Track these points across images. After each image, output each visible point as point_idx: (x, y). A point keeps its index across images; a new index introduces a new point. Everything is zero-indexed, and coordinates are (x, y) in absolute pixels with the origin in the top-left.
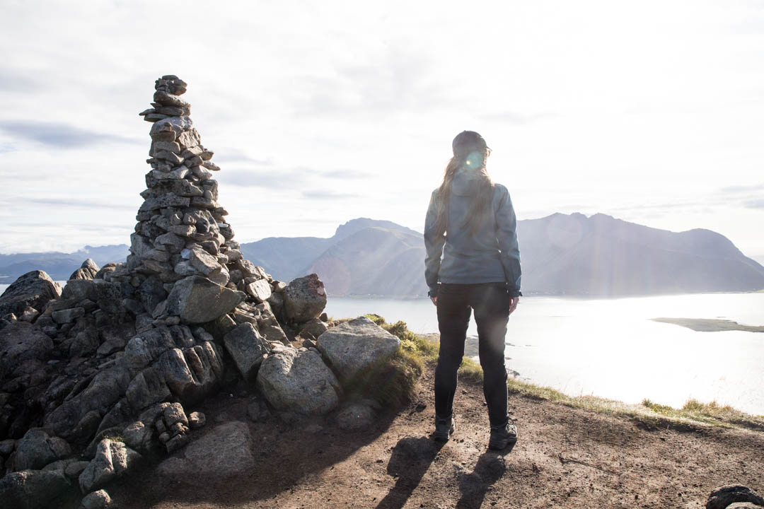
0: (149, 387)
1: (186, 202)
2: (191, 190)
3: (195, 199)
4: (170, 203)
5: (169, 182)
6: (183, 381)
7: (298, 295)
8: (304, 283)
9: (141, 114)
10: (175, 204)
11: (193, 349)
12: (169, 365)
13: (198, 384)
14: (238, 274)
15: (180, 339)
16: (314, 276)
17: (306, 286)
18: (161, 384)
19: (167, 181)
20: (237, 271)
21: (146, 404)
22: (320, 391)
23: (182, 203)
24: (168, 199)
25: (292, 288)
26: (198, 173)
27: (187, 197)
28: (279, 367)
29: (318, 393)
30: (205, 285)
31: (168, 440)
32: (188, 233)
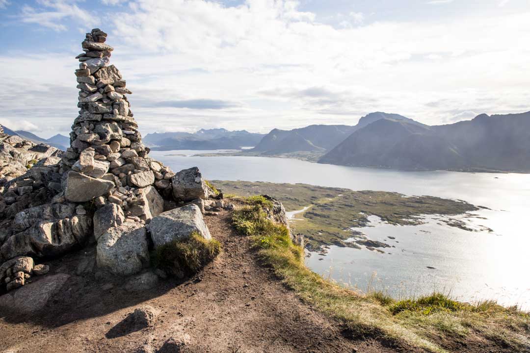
0: (16, 245)
1: (99, 117)
2: (100, 110)
3: (105, 115)
4: (85, 119)
5: (86, 104)
6: (42, 242)
7: (179, 182)
8: (186, 173)
9: (77, 58)
10: (89, 119)
11: (61, 221)
12: (33, 232)
13: (56, 244)
14: (130, 167)
15: (57, 213)
16: (195, 169)
17: (188, 176)
18: (26, 243)
19: (84, 104)
20: (130, 165)
21: (12, 256)
22: (126, 259)
23: (94, 118)
24: (84, 116)
25: (177, 177)
26: (110, 97)
27: (98, 114)
28: (105, 238)
29: (125, 260)
30: (77, 178)
31: (9, 282)
32: (88, 140)
